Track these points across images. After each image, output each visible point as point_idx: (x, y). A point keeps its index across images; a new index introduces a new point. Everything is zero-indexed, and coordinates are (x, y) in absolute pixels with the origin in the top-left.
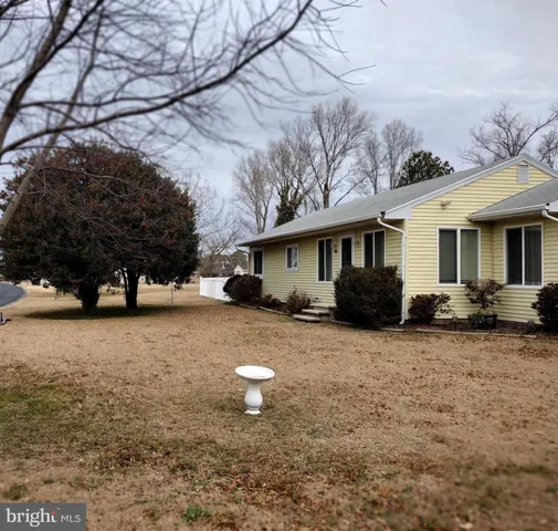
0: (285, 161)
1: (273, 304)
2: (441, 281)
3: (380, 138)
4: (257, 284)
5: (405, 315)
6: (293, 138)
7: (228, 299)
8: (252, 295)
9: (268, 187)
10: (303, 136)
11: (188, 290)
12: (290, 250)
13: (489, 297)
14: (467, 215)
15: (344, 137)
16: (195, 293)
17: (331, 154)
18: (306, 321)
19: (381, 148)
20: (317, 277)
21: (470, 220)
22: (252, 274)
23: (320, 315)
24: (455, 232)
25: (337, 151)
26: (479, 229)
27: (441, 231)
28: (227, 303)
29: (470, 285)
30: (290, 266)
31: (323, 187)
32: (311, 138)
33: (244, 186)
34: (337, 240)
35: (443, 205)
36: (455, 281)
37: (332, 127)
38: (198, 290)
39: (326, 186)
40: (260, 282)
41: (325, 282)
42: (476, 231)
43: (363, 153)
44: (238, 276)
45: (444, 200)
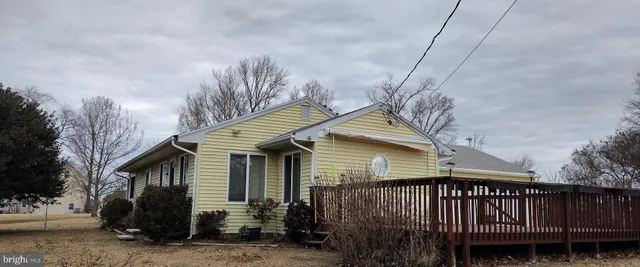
2: (230, 200)
5: (193, 231)
13: (268, 213)
14: (256, 143)
21: (259, 148)
22: (129, 198)
26: (266, 155)
27: (232, 155)
35: (235, 134)
36: (244, 200)
42: (263, 156)
45: (236, 129)
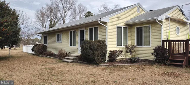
0: (52, 11)
1: (52, 55)
2: (118, 46)
3: (77, 8)
4: (45, 47)
5: (107, 59)
6: (54, 4)
7: (33, 53)
8: (43, 52)
9: (46, 18)
10: (57, 4)
11: (18, 50)
12: (58, 35)
13: (132, 51)
14: (125, 22)
15: (68, 6)
16: (21, 51)
17: (65, 10)
18: (68, 62)
19: (77, 11)
20: (69, 44)
21: (125, 24)
22: (43, 44)
23: (73, 59)
24: (121, 28)
25: (67, 9)
26: (128, 27)
27: (117, 27)
28: (33, 55)
29: (126, 47)
30: (58, 41)
31: (63, 19)
32: (59, 5)
33: (38, 18)
34: (78, 31)
35: (118, 18)
36: (121, 45)
37: (65, 3)
38: (22, 49)
39: (64, 19)
40: (46, 47)
41: (73, 46)
42: (127, 28)
43: (73, 11)
44: (37, 45)
45: (118, 16)
